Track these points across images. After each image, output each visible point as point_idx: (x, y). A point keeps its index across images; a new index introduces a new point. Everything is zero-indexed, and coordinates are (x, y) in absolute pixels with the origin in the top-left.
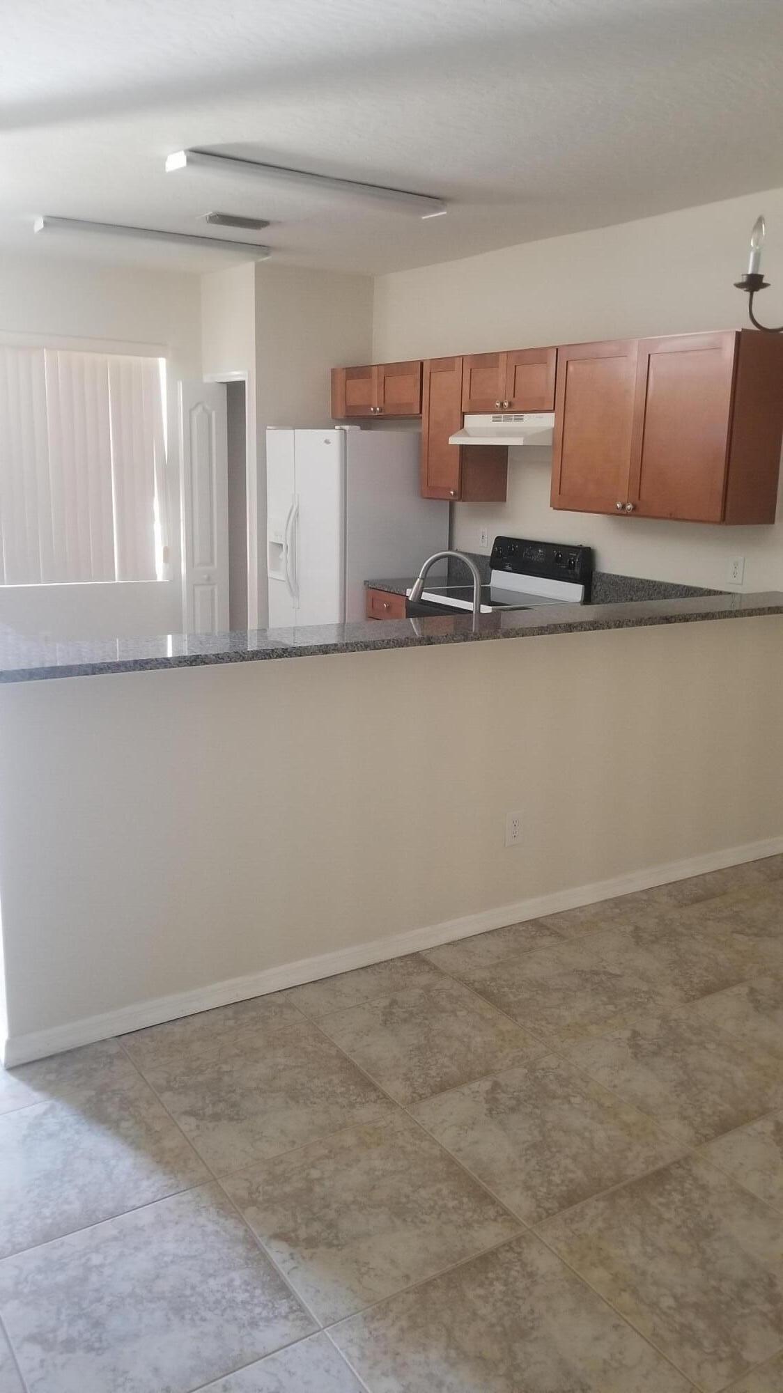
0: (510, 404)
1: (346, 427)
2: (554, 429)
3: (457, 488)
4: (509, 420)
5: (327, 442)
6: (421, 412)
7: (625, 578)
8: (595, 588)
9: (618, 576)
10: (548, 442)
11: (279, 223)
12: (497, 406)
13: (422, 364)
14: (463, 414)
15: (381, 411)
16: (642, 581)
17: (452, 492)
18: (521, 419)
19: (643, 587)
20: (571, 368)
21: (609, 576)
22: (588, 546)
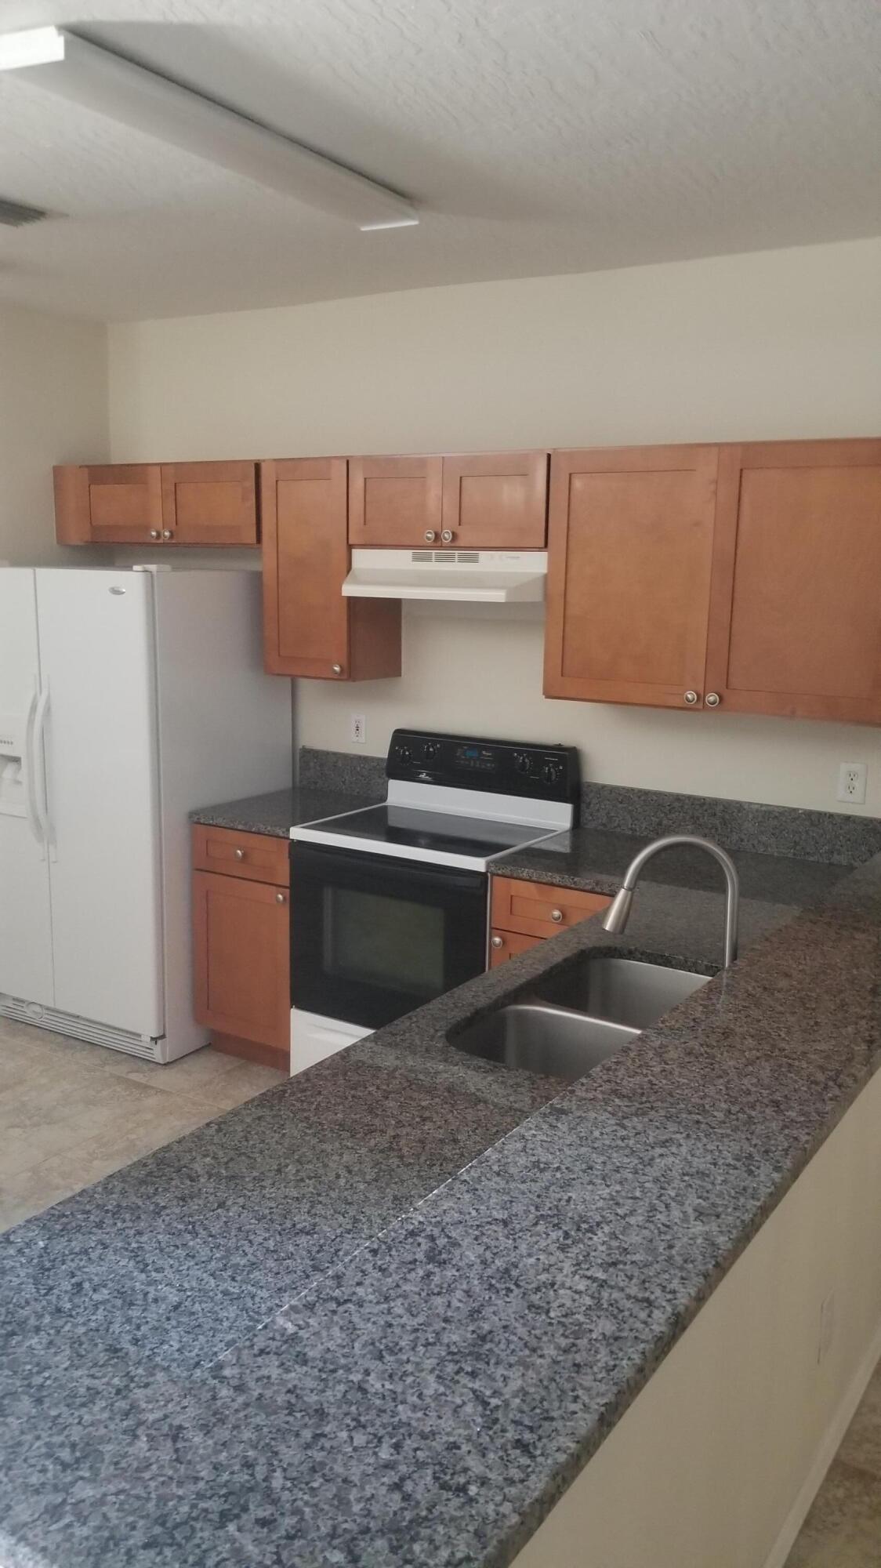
0: (455, 536)
1: (153, 567)
2: (546, 577)
3: (345, 662)
4: (449, 559)
5: (116, 592)
6: (259, 540)
7: (646, 793)
8: (588, 808)
9: (633, 790)
10: (536, 596)
11: (64, 215)
12: (429, 539)
13: (258, 466)
14: (350, 547)
15: (172, 536)
16: (678, 798)
17: (337, 669)
18: (475, 560)
19: (682, 807)
20: (578, 484)
21: (613, 789)
22: (573, 745)
